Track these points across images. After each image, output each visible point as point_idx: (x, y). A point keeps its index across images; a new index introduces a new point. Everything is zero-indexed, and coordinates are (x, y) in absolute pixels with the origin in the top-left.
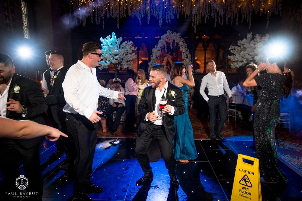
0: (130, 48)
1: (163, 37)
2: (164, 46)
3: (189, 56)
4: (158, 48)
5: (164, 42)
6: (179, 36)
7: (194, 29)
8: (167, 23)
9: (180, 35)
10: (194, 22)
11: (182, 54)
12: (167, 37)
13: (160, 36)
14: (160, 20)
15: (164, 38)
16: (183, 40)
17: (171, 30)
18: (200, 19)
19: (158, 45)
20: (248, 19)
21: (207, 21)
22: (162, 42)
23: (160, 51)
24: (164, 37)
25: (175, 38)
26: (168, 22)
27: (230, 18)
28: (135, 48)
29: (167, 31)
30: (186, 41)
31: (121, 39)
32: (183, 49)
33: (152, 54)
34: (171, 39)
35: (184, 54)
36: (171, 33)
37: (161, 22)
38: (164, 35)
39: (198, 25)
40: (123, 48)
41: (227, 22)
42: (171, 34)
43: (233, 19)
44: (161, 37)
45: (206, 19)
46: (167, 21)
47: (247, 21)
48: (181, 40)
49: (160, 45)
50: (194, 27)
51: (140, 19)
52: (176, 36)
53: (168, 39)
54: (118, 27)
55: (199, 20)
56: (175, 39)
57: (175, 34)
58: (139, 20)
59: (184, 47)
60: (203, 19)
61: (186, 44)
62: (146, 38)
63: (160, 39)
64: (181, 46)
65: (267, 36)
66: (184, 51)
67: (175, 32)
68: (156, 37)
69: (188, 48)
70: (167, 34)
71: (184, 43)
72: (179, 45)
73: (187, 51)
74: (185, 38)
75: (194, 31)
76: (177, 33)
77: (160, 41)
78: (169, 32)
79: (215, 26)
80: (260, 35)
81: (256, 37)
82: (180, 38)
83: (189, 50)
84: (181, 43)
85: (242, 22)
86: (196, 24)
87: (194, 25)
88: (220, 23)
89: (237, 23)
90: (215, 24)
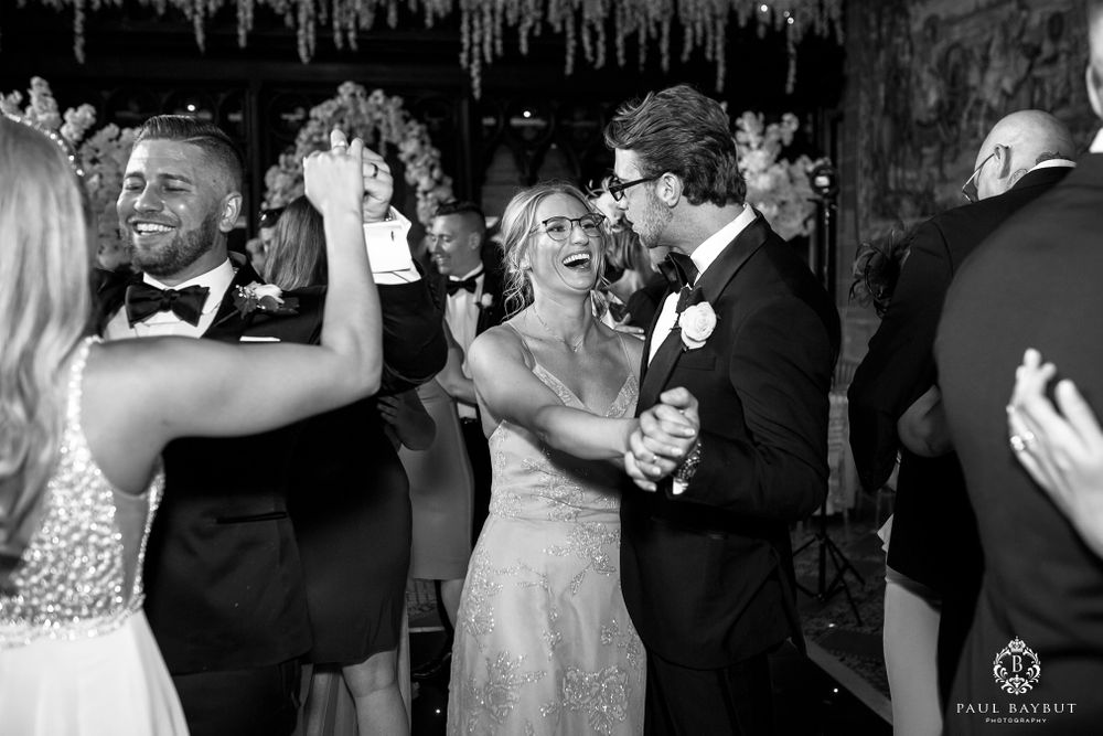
1: (320, 115)
4: (296, 167)
5: (325, 138)
6: (401, 113)
7: (471, 79)
8: (339, 45)
9: (403, 107)
10: (471, 50)
11: (417, 200)
12: (339, 116)
13: (308, 110)
14: (300, 32)
15: (325, 121)
16: (421, 132)
17: (357, 82)
18: (498, 34)
19: (294, 153)
20: (709, 47)
21: (530, 47)
22: (316, 139)
24: (323, 112)
25: (379, 121)
26: (345, 40)
27: (633, 39)
29: (341, 83)
30: (439, 138)
32: (420, 176)
33: (263, 200)
34: (362, 126)
35: (426, 200)
36: (358, 93)
37: (306, 38)
38: (325, 105)
39: (489, 60)
41: (620, 54)
42: (361, 100)
43: (646, 42)
44: (314, 112)
45: (524, 34)
46: (337, 37)
47: (709, 56)
48: (411, 129)
49: (303, 152)
50: (469, 69)
51: (198, 21)
52: (386, 112)
53: (346, 125)
55: (494, 37)
56: (382, 128)
57: (381, 101)
58: (193, 26)
59: (426, 163)
60: (510, 33)
61: (435, 153)
62: (236, 117)
63: (304, 122)
64: (413, 158)
65: (789, 122)
66: (424, 183)
67: (378, 93)
68: (285, 116)
69: (446, 170)
70: (339, 101)
71: (427, 147)
72: (403, 157)
73: (439, 183)
74: (428, 124)
75: (471, 90)
76: (388, 95)
77: (303, 135)
78: (346, 89)
79: (569, 70)
80: (761, 116)
81: (742, 124)
82: (406, 120)
83: (448, 181)
84: (409, 148)
85: (685, 57)
86: (482, 57)
87: (470, 61)
88: (589, 57)
89: (665, 62)
90: (569, 60)
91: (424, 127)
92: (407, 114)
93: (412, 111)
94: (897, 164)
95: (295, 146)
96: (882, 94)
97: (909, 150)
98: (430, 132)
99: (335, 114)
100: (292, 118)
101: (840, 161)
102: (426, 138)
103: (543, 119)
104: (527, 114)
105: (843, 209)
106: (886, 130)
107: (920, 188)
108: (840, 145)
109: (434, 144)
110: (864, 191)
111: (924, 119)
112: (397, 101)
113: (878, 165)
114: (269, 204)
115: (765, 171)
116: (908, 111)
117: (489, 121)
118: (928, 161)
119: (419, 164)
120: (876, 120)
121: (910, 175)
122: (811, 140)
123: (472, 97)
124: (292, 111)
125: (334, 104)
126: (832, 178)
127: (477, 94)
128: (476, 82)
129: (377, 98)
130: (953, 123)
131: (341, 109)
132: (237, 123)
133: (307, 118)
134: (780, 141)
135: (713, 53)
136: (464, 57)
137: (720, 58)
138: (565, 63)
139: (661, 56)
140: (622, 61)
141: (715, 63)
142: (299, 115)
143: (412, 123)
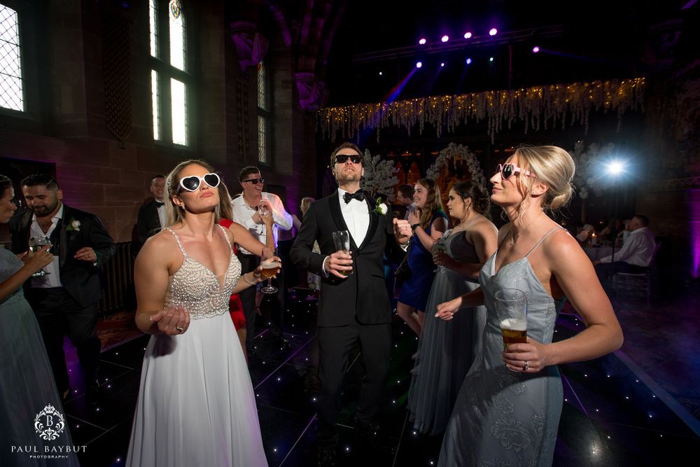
0: (390, 170)
2: (444, 166)
3: (483, 179)
4: (436, 168)
5: (444, 160)
7: (491, 138)
8: (449, 131)
9: (468, 149)
10: (491, 130)
11: (472, 177)
13: (439, 151)
14: (438, 129)
15: (444, 154)
17: (454, 142)
18: (501, 122)
19: (434, 164)
20: (582, 120)
21: (512, 126)
22: (441, 160)
24: (443, 152)
26: (451, 130)
27: (550, 121)
28: (397, 170)
29: (449, 142)
30: (479, 157)
31: (378, 157)
32: (473, 170)
34: (455, 155)
35: (475, 177)
37: (439, 130)
38: (444, 150)
39: (497, 132)
40: (380, 170)
41: (545, 126)
42: (456, 147)
43: (556, 121)
44: (441, 152)
45: (510, 123)
46: (449, 129)
47: (582, 123)
49: (437, 164)
50: (491, 135)
51: (409, 129)
52: (463, 151)
53: (451, 155)
54: (378, 140)
55: (499, 125)
56: (462, 155)
57: (461, 148)
58: (407, 130)
59: (475, 166)
60: (505, 123)
61: (478, 162)
63: (438, 155)
64: (471, 164)
66: (474, 172)
67: (461, 145)
68: (431, 153)
69: (482, 167)
70: (449, 148)
71: (476, 161)
72: (468, 164)
73: (479, 172)
75: (491, 142)
76: (464, 146)
77: (438, 159)
78: (451, 144)
79: (526, 132)
81: (590, 147)
82: (469, 153)
83: (482, 171)
84: (470, 161)
85: (572, 125)
86: (495, 131)
87: (491, 133)
88: (533, 128)
89: (563, 127)
90: (526, 129)
91: (475, 155)
93: (471, 150)
95: (435, 162)
98: (477, 156)
99: (447, 152)
100: (435, 154)
102: (476, 158)
104: (512, 148)
109: (478, 160)
112: (466, 147)
117: (497, 151)
119: (473, 166)
125: (447, 149)
127: (493, 143)
128: (493, 139)
131: (449, 151)
133: (439, 154)
135: (584, 122)
136: (489, 131)
137: (586, 123)
138: (524, 130)
139: (562, 125)
140: (546, 128)
141: (584, 125)
142: (437, 153)
143: (471, 154)
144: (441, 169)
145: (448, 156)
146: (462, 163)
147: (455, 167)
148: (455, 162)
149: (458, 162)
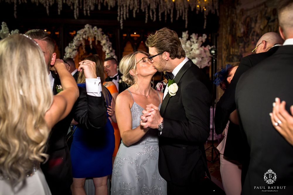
2: (81, 45)
4: (73, 46)
5: (81, 39)
7: (120, 24)
8: (85, 14)
9: (102, 31)
10: (120, 16)
11: (105, 56)
13: (76, 32)
15: (81, 34)
16: (107, 38)
17: (90, 24)
18: (127, 11)
19: (73, 43)
20: (183, 16)
21: (136, 15)
22: (79, 39)
23: (76, 51)
24: (80, 32)
25: (96, 35)
26: (87, 13)
27: (163, 14)
29: (86, 24)
32: (106, 49)
33: (64, 55)
34: (91, 36)
35: (108, 56)
36: (90, 27)
37: (76, 12)
38: (81, 30)
39: (125, 19)
41: (160, 18)
42: (91, 29)
43: (167, 15)
44: (78, 32)
45: (134, 12)
46: (85, 12)
47: (183, 18)
48: (104, 37)
49: (75, 43)
50: (120, 21)
51: (47, 7)
52: (97, 32)
53: (87, 36)
54: (15, 15)
55: (126, 13)
56: (96, 37)
59: (108, 46)
60: (131, 12)
61: (110, 43)
62: (57, 33)
63: (75, 35)
64: (104, 44)
65: (204, 36)
66: (107, 51)
67: (95, 27)
68: (70, 33)
69: (113, 48)
70: (85, 29)
71: (108, 42)
72: (102, 44)
73: (111, 51)
74: (109, 36)
75: (120, 27)
76: (98, 28)
77: (75, 38)
78: (87, 26)
79: (146, 22)
80: (197, 35)
81: (192, 37)
82: (103, 34)
83: (114, 51)
84: (103, 42)
85: (177, 19)
86: (123, 18)
87: (120, 19)
88: (152, 19)
89: (172, 20)
90: (146, 19)
91: (107, 36)
92: (103, 33)
93: (104, 32)
94: (233, 48)
95: (73, 41)
96: (229, 29)
97: (236, 44)
98: (109, 38)
99: (84, 32)
100: (72, 34)
101: (218, 47)
102: (108, 40)
103: (139, 35)
104: (135, 33)
105: (219, 59)
106: (230, 39)
107: (239, 54)
108: (218, 42)
109: (110, 41)
110: (224, 54)
111: (240, 36)
112: (100, 29)
113: (228, 48)
114: (66, 56)
115: (198, 49)
116: (236, 34)
117: (125, 35)
118: (241, 47)
119: (106, 46)
120: (227, 36)
121: (236, 50)
122: (210, 41)
123: (121, 28)
124: (72, 32)
126: (216, 51)
127: (122, 28)
128: (122, 25)
129: (95, 29)
130: (248, 37)
131: (85, 31)
132: (57, 35)
134: (202, 41)
135: (185, 18)
136: (118, 18)
137: (186, 19)
138: (145, 20)
139: (170, 18)
140: (160, 20)
141: (185, 21)
142: (74, 33)
143: (104, 35)
144: (79, 48)
145: (84, 36)
146: (96, 43)
147: (91, 46)
148: (91, 42)
149: (94, 42)
